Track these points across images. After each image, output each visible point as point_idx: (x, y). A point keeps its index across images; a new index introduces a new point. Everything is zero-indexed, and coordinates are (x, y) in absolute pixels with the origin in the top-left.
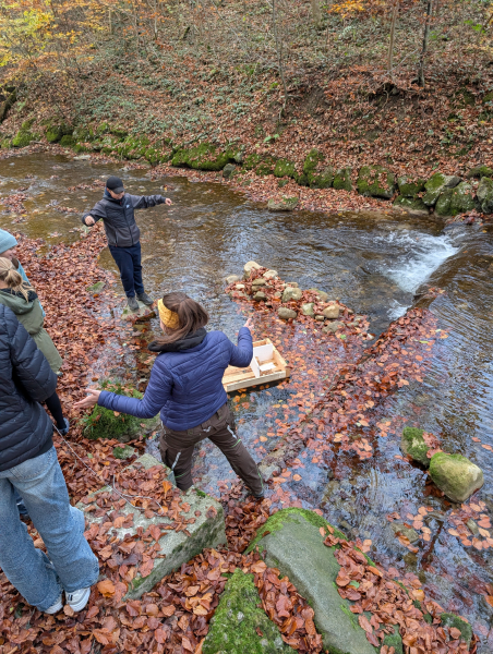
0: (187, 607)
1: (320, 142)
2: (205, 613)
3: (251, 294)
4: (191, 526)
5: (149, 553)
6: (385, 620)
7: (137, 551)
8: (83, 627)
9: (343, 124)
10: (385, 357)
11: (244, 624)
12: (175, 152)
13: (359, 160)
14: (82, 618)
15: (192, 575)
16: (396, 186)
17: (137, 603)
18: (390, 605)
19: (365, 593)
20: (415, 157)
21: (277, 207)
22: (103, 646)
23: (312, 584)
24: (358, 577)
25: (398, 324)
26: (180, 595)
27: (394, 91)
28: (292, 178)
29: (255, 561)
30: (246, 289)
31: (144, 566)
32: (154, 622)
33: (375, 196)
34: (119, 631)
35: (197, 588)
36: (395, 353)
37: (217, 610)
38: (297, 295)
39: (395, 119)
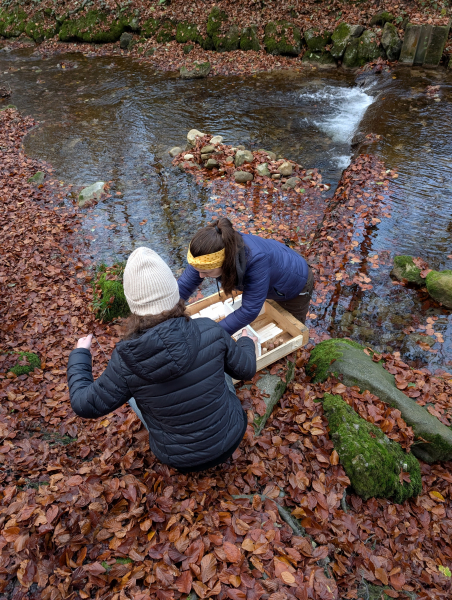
0: (304, 432)
2: (323, 432)
6: (446, 406)
10: (352, 201)
11: (361, 432)
16: (303, 41)
18: (443, 394)
19: (421, 391)
20: (318, 8)
23: (390, 391)
24: (412, 379)
25: (352, 170)
26: (292, 424)
28: (197, 42)
30: (196, 159)
31: (258, 408)
32: (284, 449)
34: (263, 463)
35: (304, 415)
36: (359, 196)
38: (249, 157)
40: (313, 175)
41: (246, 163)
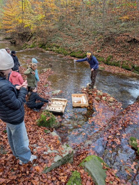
0: (59, 179)
1: (112, 53)
2: (65, 182)
3: (88, 92)
4: (64, 155)
5: (51, 160)
7: (47, 159)
8: (29, 178)
9: (119, 49)
12: (72, 52)
13: (123, 59)
14: (29, 176)
15: (62, 169)
16: (133, 67)
17: (45, 175)
23: (98, 179)
24: (112, 180)
25: (131, 106)
26: (58, 175)
27: (135, 41)
28: (103, 62)
29: (81, 169)
30: (87, 91)
31: (49, 164)
32: (49, 181)
33: (127, 69)
34: (39, 182)
35: (63, 174)
37: (68, 182)
38: (101, 94)
39: (135, 48)
40: (119, 104)
41: (100, 95)
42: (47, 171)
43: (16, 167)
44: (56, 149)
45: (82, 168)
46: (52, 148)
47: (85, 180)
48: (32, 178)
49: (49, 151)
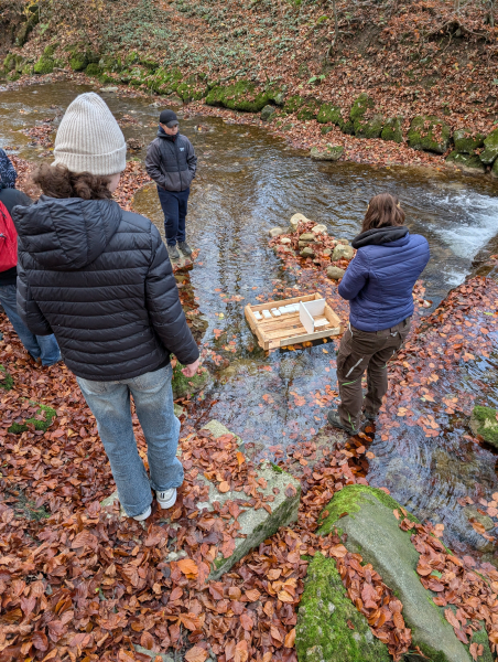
1: (370, 87)
3: (298, 249)
4: (270, 504)
5: (229, 531)
6: (472, 615)
7: (216, 529)
8: (170, 611)
9: (397, 67)
10: (448, 327)
11: (335, 617)
12: (210, 88)
13: (412, 109)
14: (166, 600)
15: (271, 556)
16: (451, 141)
17: (219, 584)
18: (474, 599)
19: (447, 585)
20: (475, 109)
21: (321, 156)
22: (190, 632)
23: (399, 574)
24: (440, 567)
25: (460, 292)
26: (262, 577)
27: (458, 33)
28: (337, 125)
29: (335, 544)
30: (292, 244)
31: (225, 546)
32: (238, 606)
33: (426, 150)
34: (204, 615)
35: (279, 572)
36: (458, 323)
38: (349, 253)
39: (456, 65)
40: (417, 287)
41: (343, 259)
42: (222, 570)
43: (108, 576)
44: (240, 489)
45: (336, 540)
46: (224, 486)
47: (355, 584)
48: (179, 606)
49: (215, 498)
